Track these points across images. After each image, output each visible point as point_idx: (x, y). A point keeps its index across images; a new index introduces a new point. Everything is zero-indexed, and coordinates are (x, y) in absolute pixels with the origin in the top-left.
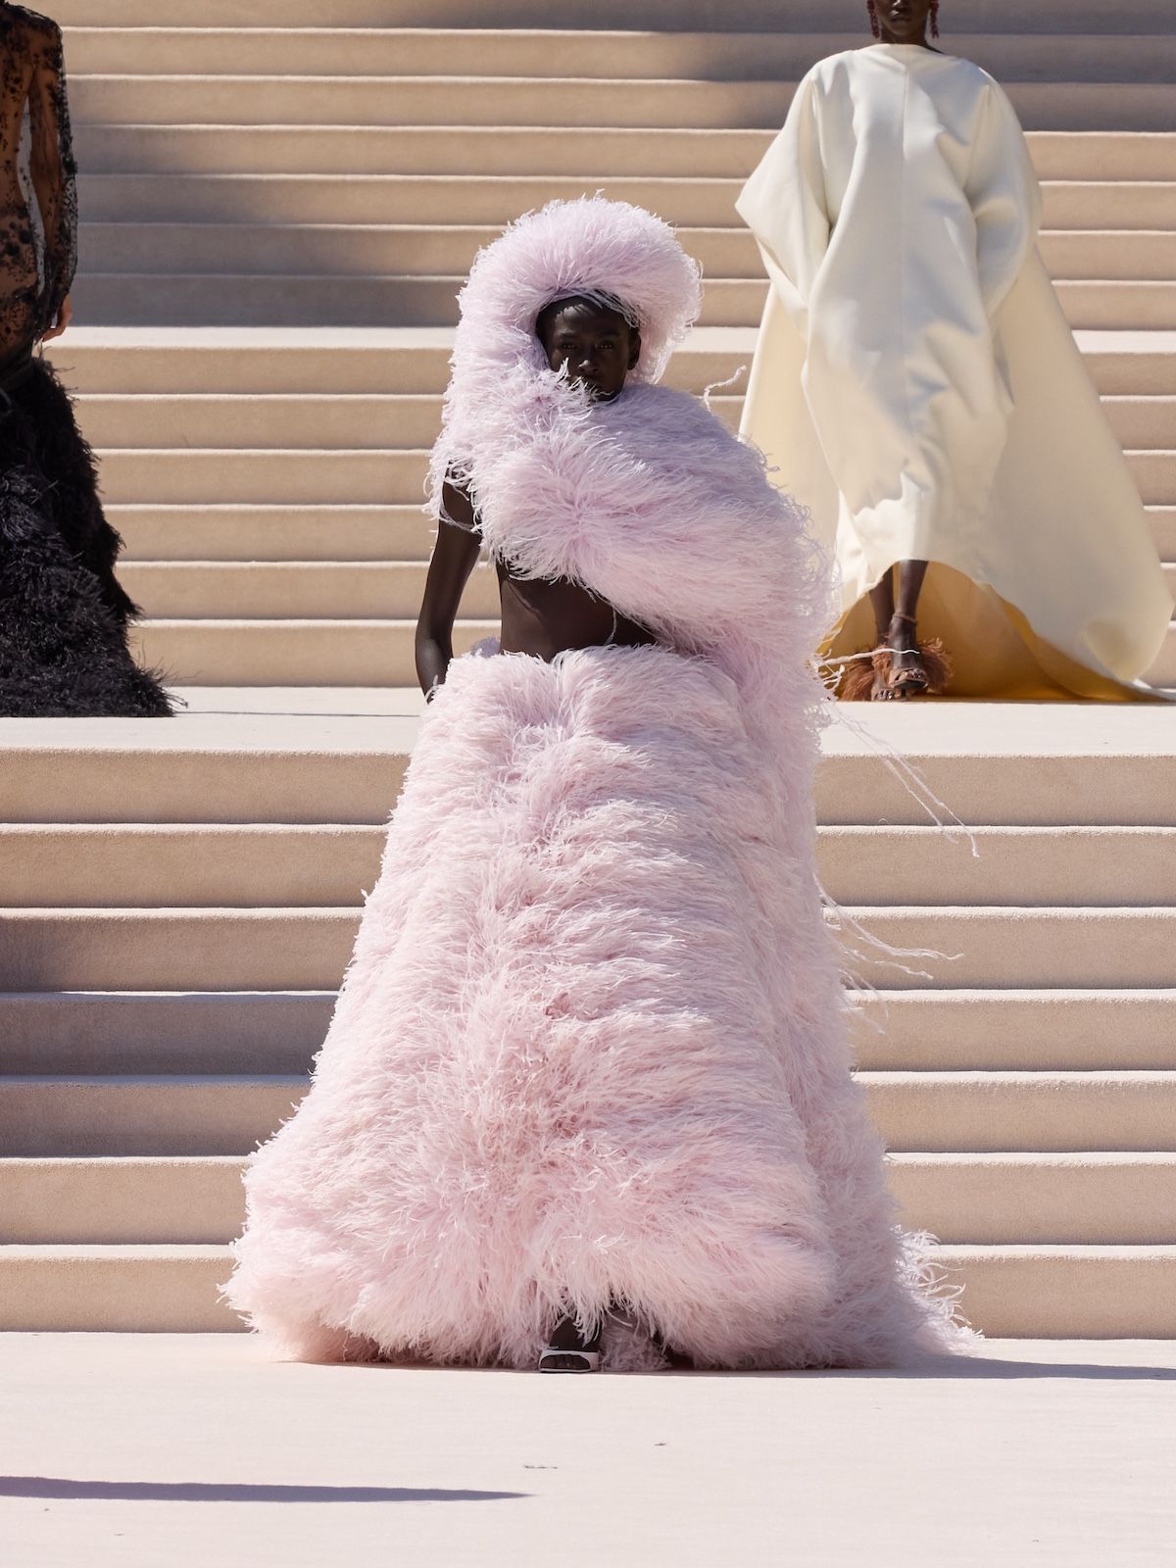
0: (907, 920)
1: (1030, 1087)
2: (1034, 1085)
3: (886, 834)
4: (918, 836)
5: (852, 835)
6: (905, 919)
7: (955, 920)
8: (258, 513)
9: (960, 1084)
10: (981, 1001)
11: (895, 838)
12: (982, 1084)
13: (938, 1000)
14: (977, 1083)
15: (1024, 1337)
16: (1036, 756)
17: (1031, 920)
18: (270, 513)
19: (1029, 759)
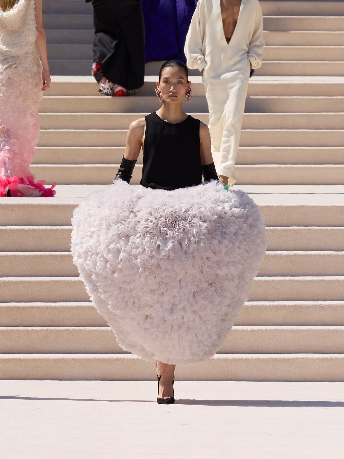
0: (299, 255)
1: (336, 306)
2: (338, 305)
3: (292, 229)
4: (302, 230)
5: (282, 230)
6: (298, 255)
7: (314, 255)
8: (103, 132)
9: (315, 305)
10: (322, 280)
11: (295, 230)
12: (322, 305)
13: (308, 279)
14: (320, 305)
15: (335, 382)
16: (338, 206)
17: (337, 255)
18: (106, 132)
19: (336, 206)
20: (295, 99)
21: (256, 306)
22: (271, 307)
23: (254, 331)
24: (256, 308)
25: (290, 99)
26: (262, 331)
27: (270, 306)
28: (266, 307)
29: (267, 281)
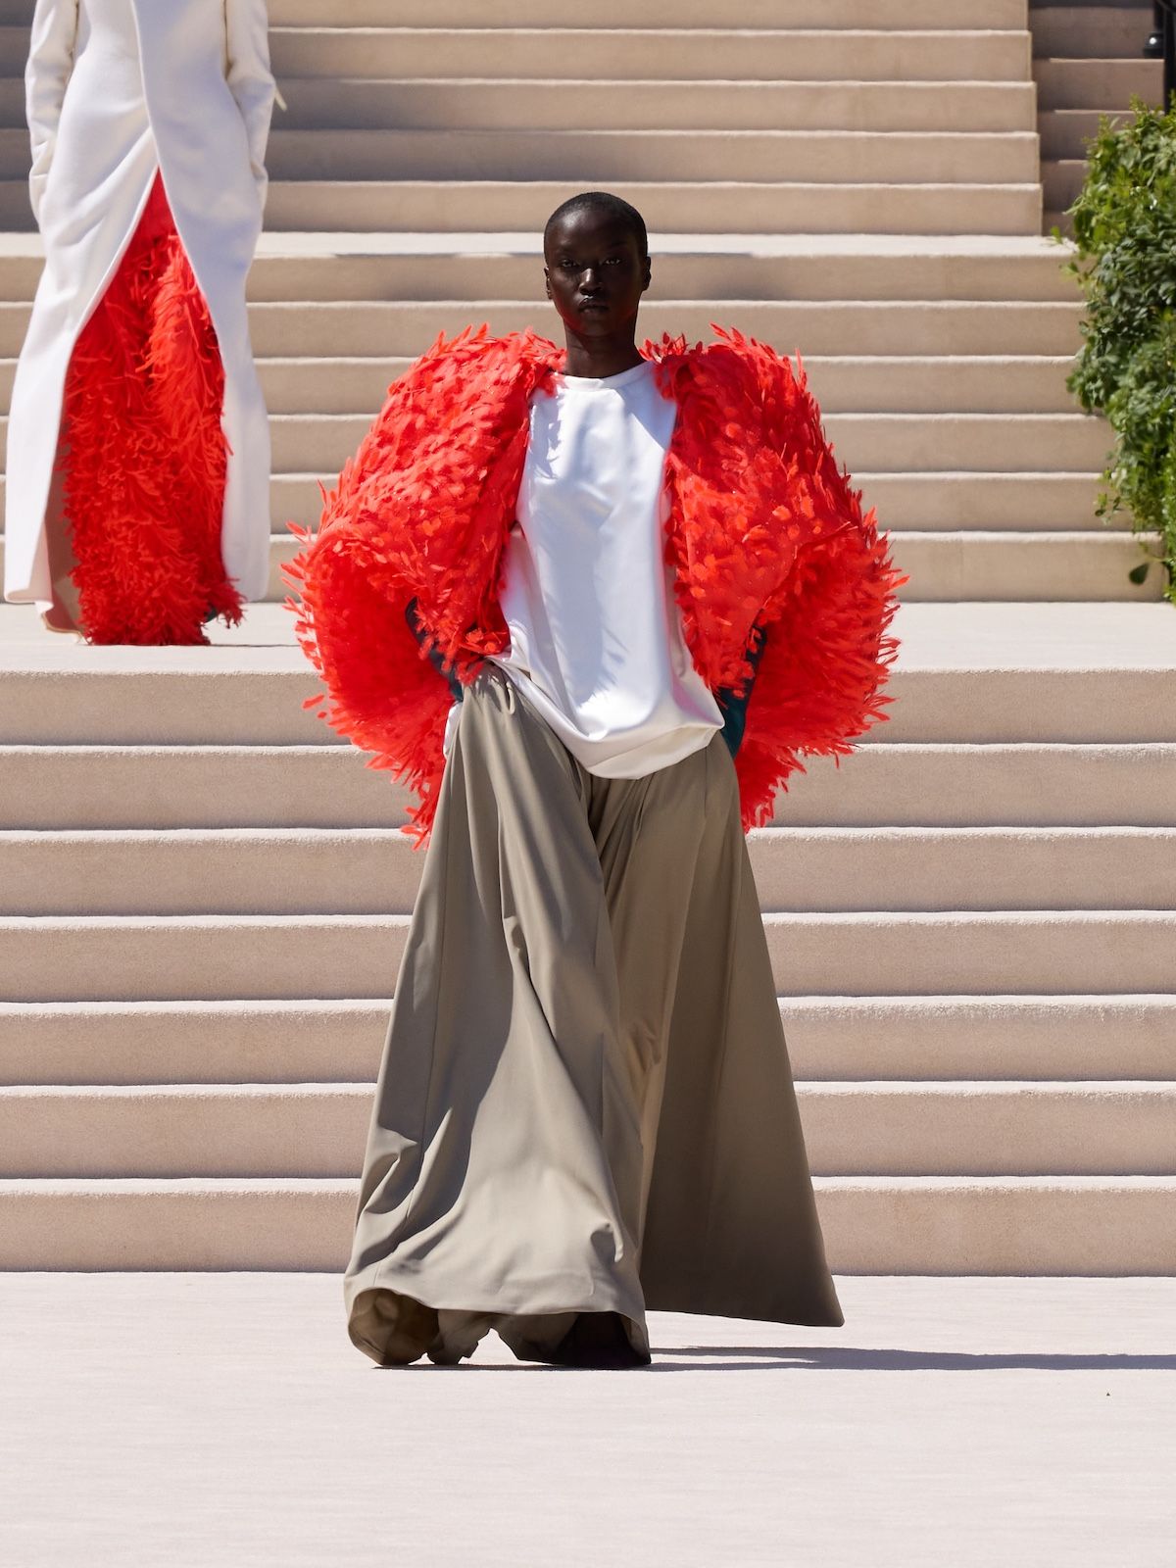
20: (410, 311)
21: (278, 1015)
22: (334, 1020)
23: (271, 1100)
24: (279, 1023)
25: (393, 310)
26: (301, 1100)
27: (326, 1014)
28: (312, 1020)
29: (316, 928)
